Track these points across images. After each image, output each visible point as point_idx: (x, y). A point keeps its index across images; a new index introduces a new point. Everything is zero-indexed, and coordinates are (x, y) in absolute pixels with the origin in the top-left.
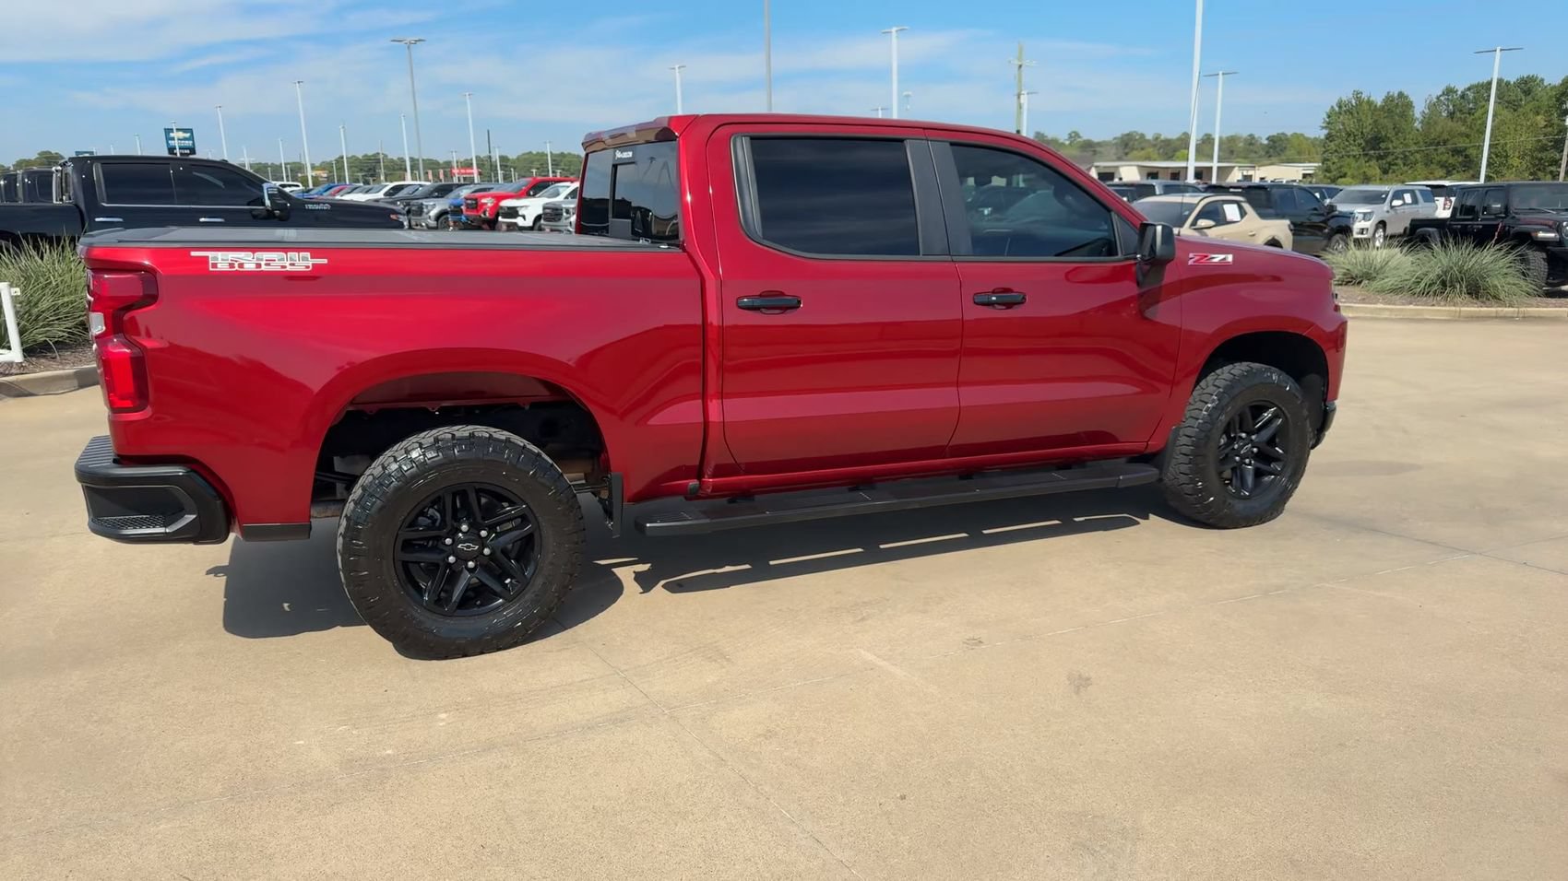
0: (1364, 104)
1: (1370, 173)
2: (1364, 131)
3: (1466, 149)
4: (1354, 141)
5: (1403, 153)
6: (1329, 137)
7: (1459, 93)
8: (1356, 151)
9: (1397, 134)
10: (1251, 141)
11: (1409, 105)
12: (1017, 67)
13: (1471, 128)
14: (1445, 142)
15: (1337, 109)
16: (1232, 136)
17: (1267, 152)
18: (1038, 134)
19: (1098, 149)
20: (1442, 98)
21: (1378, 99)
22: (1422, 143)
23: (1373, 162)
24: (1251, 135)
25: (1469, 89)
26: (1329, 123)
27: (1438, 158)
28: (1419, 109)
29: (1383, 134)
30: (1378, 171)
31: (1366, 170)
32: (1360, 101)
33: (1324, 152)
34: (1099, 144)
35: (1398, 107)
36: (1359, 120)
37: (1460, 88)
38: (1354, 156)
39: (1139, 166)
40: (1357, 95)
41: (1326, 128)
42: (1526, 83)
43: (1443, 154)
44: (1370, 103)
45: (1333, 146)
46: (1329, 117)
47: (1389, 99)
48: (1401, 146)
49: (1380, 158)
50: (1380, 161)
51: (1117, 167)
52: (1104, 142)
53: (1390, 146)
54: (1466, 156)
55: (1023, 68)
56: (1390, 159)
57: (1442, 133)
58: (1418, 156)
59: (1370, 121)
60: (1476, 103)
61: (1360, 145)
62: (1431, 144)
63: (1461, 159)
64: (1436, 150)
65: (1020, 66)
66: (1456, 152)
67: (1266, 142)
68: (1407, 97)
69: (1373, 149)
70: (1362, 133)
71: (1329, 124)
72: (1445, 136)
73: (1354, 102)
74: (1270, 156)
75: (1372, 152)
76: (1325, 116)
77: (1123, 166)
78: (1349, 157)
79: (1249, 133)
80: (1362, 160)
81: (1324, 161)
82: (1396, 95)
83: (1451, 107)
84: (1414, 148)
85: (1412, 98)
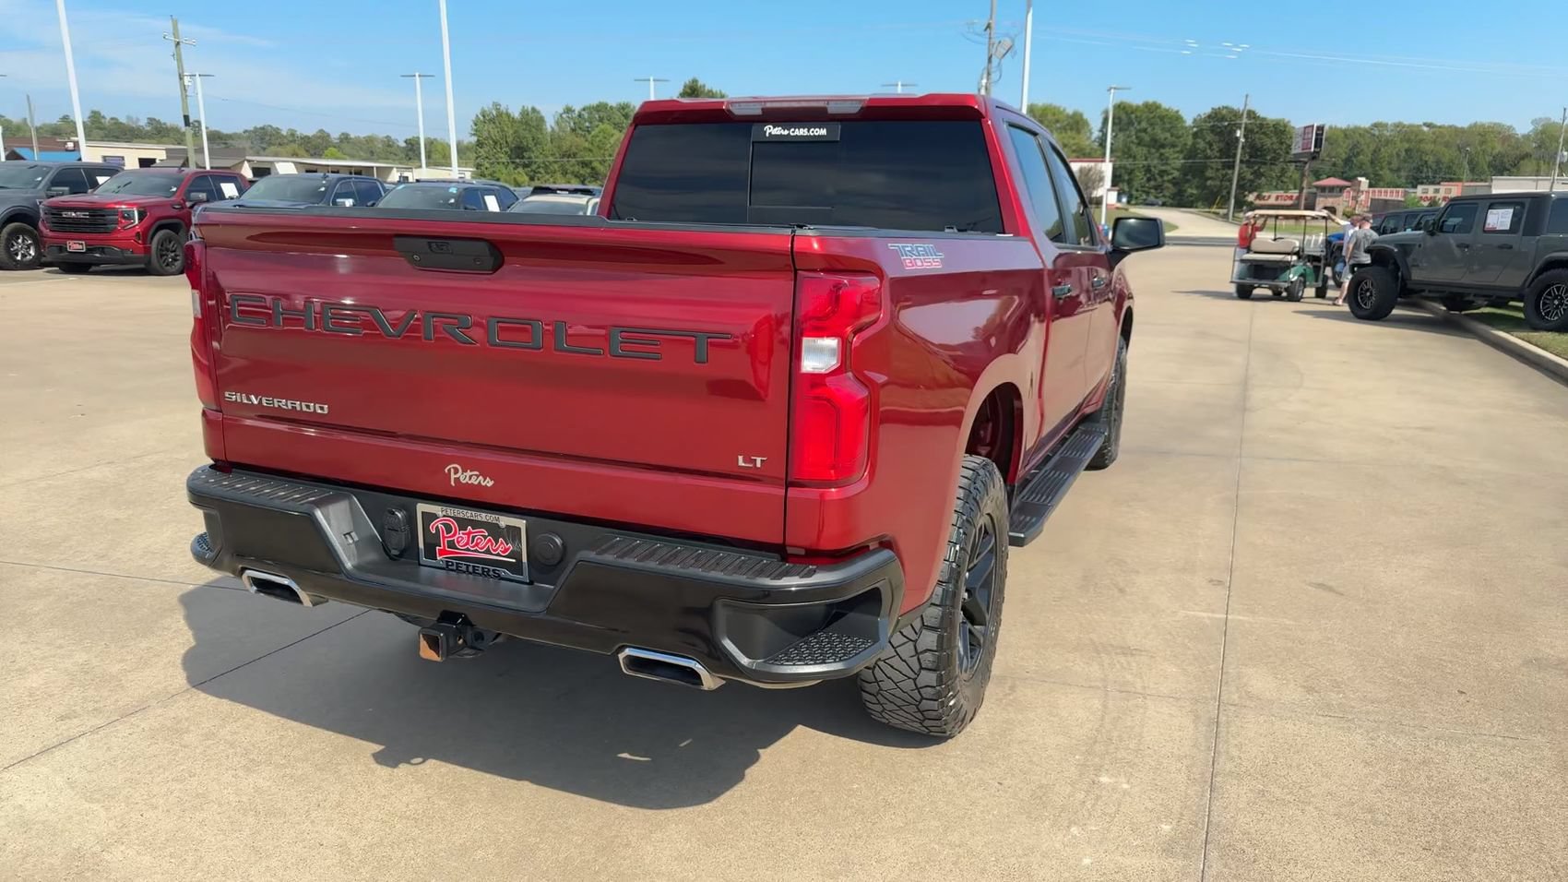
0: (504, 116)
1: (520, 179)
2: (508, 140)
3: (591, 162)
4: (501, 149)
5: (544, 163)
6: (480, 144)
7: (576, 112)
8: (505, 159)
9: (535, 145)
10: (389, 143)
11: (542, 120)
12: (173, 45)
13: (592, 144)
14: (575, 155)
15: (482, 118)
16: (369, 137)
17: (407, 155)
18: (129, 118)
19: (230, 142)
20: (564, 116)
21: (516, 113)
22: (557, 155)
23: (520, 170)
24: (388, 137)
25: (584, 109)
26: (476, 130)
27: (571, 169)
28: (550, 123)
29: (525, 144)
30: (527, 178)
31: (516, 176)
32: (500, 114)
33: (477, 158)
34: (230, 137)
35: (531, 120)
36: (503, 131)
37: (577, 108)
38: (503, 163)
39: (295, 163)
40: (496, 105)
41: (474, 135)
42: (623, 108)
43: (571, 164)
44: (508, 115)
45: (483, 153)
46: (476, 125)
47: (524, 113)
48: (541, 156)
49: (525, 166)
50: (526, 169)
51: (272, 162)
52: (236, 134)
53: (532, 155)
54: (593, 169)
55: (182, 45)
56: (534, 167)
57: (571, 146)
58: (556, 166)
59: (511, 132)
60: (591, 123)
61: (506, 153)
62: (563, 156)
63: (589, 170)
64: (568, 161)
65: (178, 44)
66: (585, 164)
67: (404, 145)
68: (538, 112)
69: (518, 157)
70: (507, 142)
71: (477, 132)
72: (574, 150)
73: (494, 113)
74: (410, 159)
75: (518, 161)
76: (472, 123)
77: (278, 162)
78: (498, 163)
79: (385, 135)
80: (511, 167)
81: (478, 166)
82: (530, 109)
83: (572, 124)
84: (551, 159)
85: (543, 114)
